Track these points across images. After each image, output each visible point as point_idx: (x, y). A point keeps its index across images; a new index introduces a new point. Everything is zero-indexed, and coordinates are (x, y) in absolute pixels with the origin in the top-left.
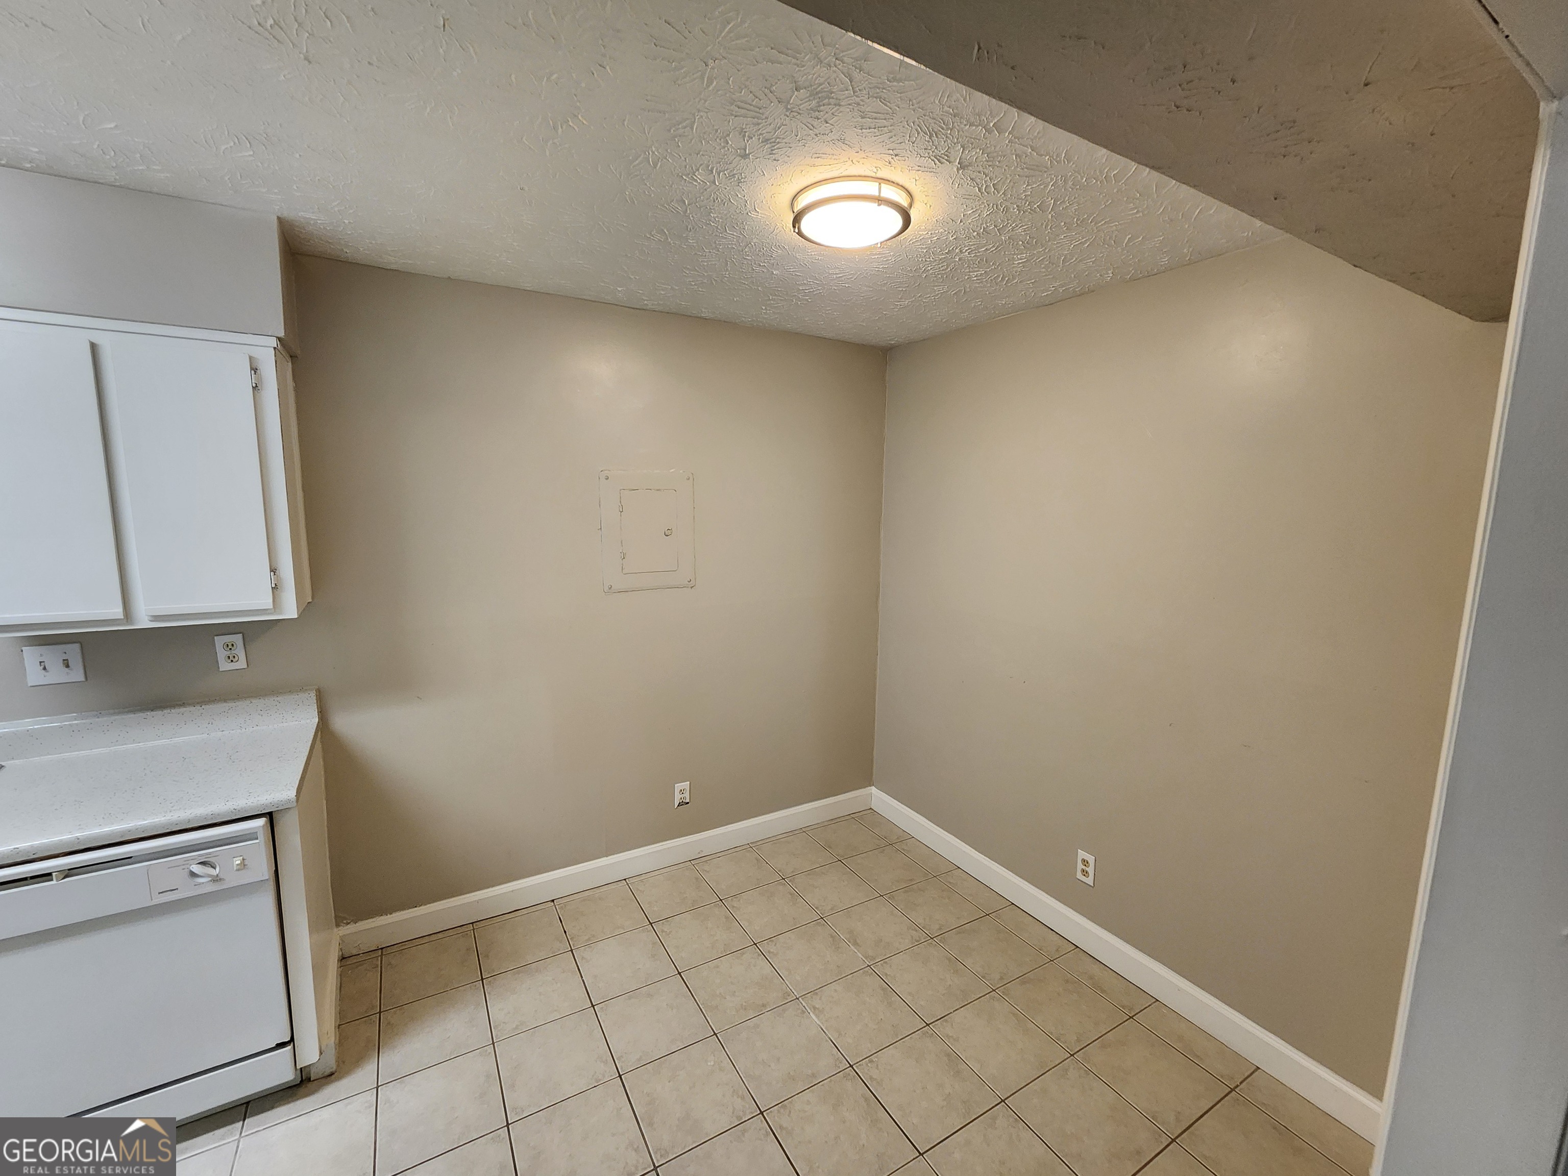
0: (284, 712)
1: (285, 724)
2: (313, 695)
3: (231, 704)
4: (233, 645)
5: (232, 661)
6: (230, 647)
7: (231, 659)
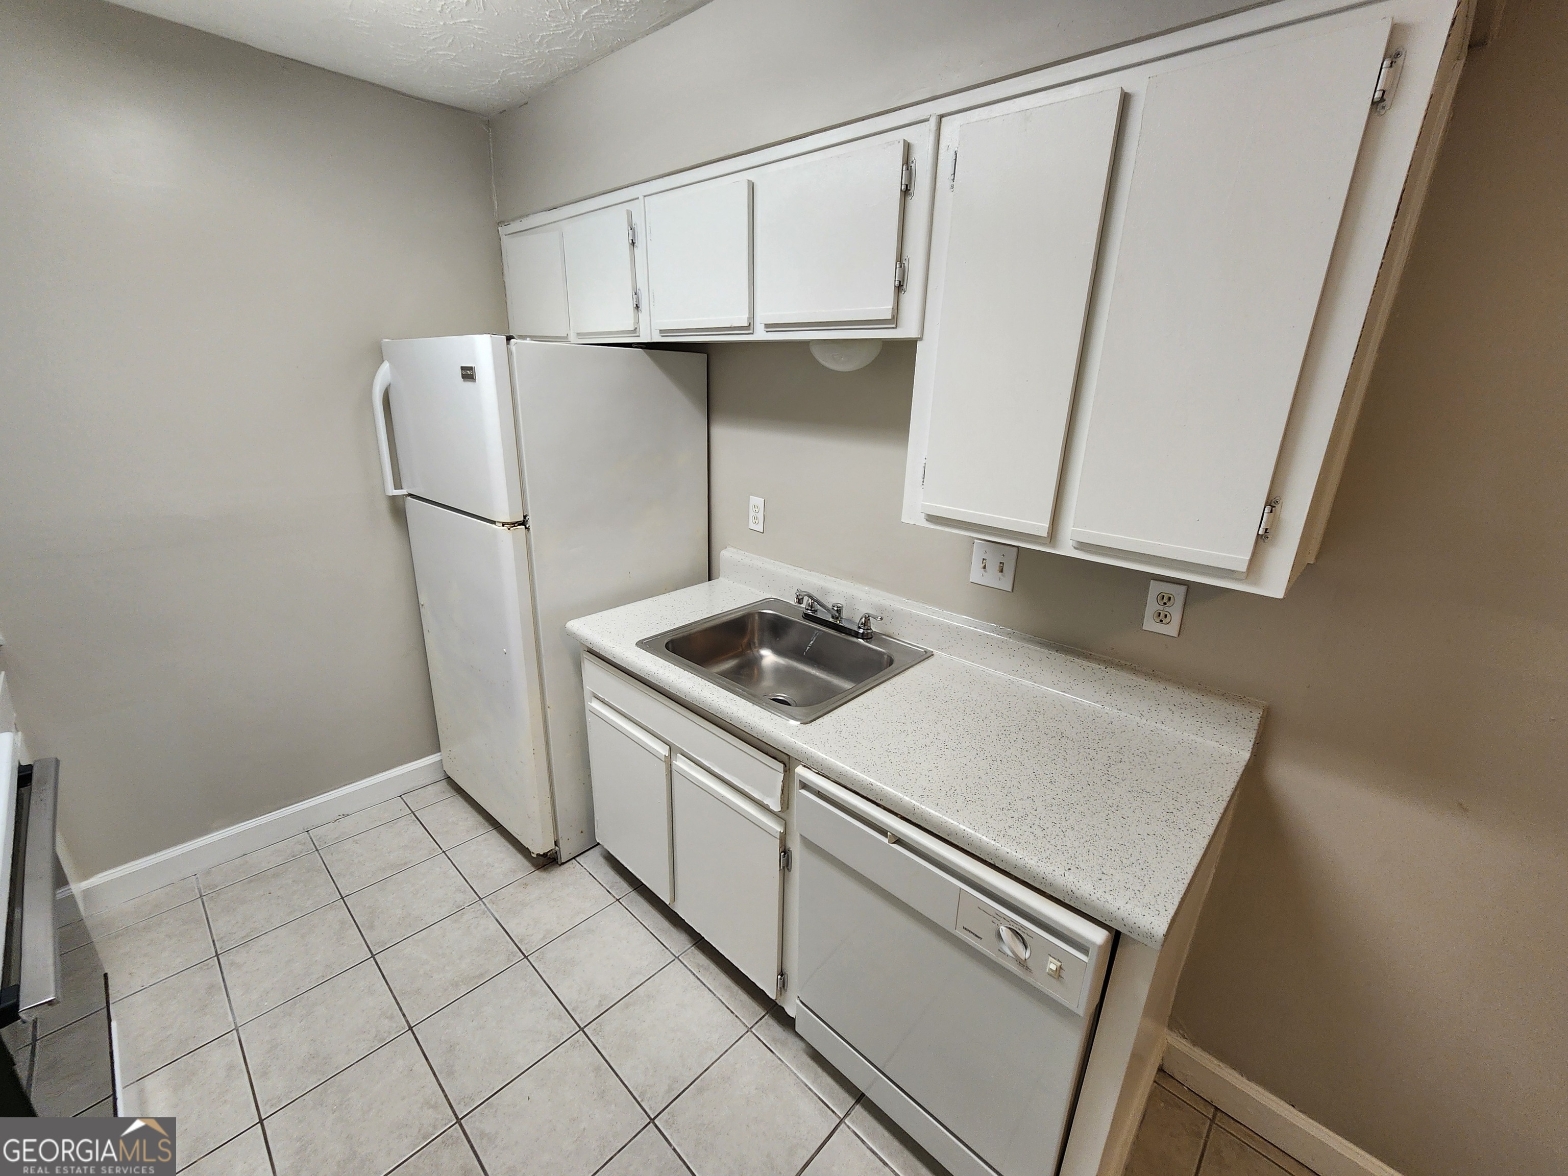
0: (1204, 722)
1: (1200, 740)
2: (1257, 715)
3: (1141, 680)
4: (1170, 599)
5: (1161, 621)
6: (1165, 600)
7: (1161, 618)
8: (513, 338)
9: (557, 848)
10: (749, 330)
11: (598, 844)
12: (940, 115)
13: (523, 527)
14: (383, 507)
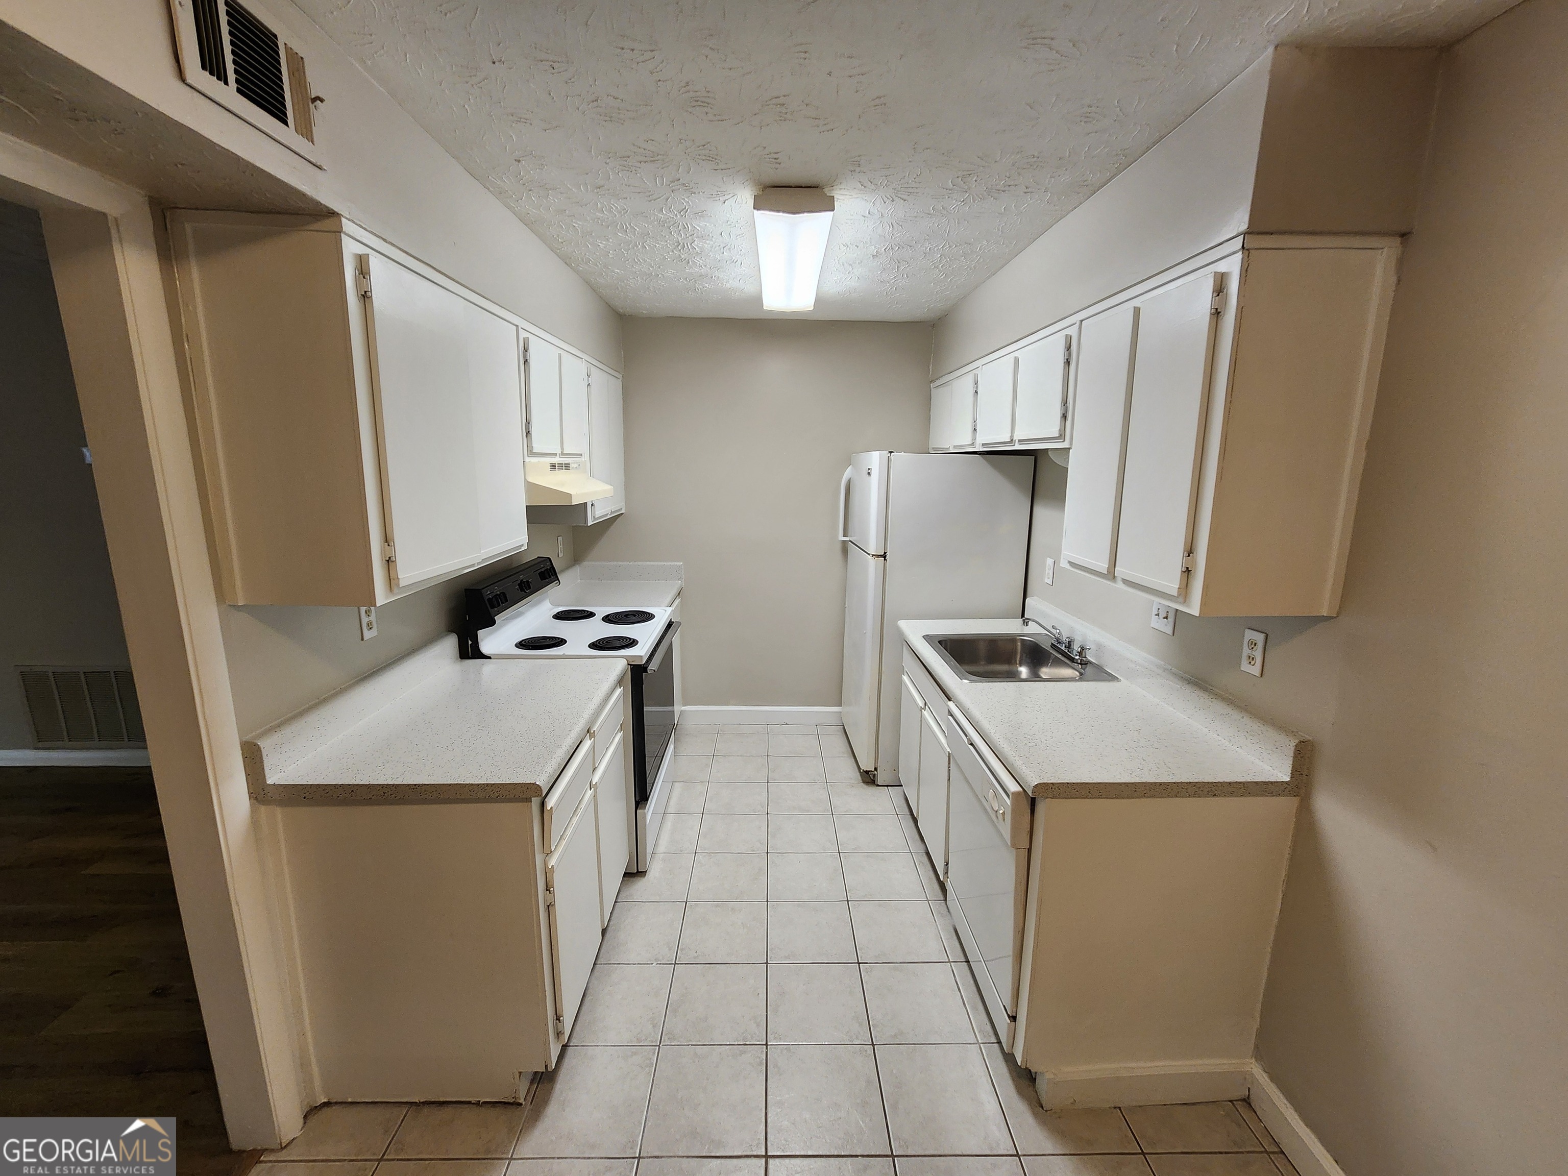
4: (1255, 644)
5: (1250, 663)
6: (1253, 645)
7: (1250, 660)
8: (893, 452)
9: (876, 772)
10: (1012, 443)
11: (902, 786)
12: (1080, 321)
13: (883, 559)
14: (838, 547)
